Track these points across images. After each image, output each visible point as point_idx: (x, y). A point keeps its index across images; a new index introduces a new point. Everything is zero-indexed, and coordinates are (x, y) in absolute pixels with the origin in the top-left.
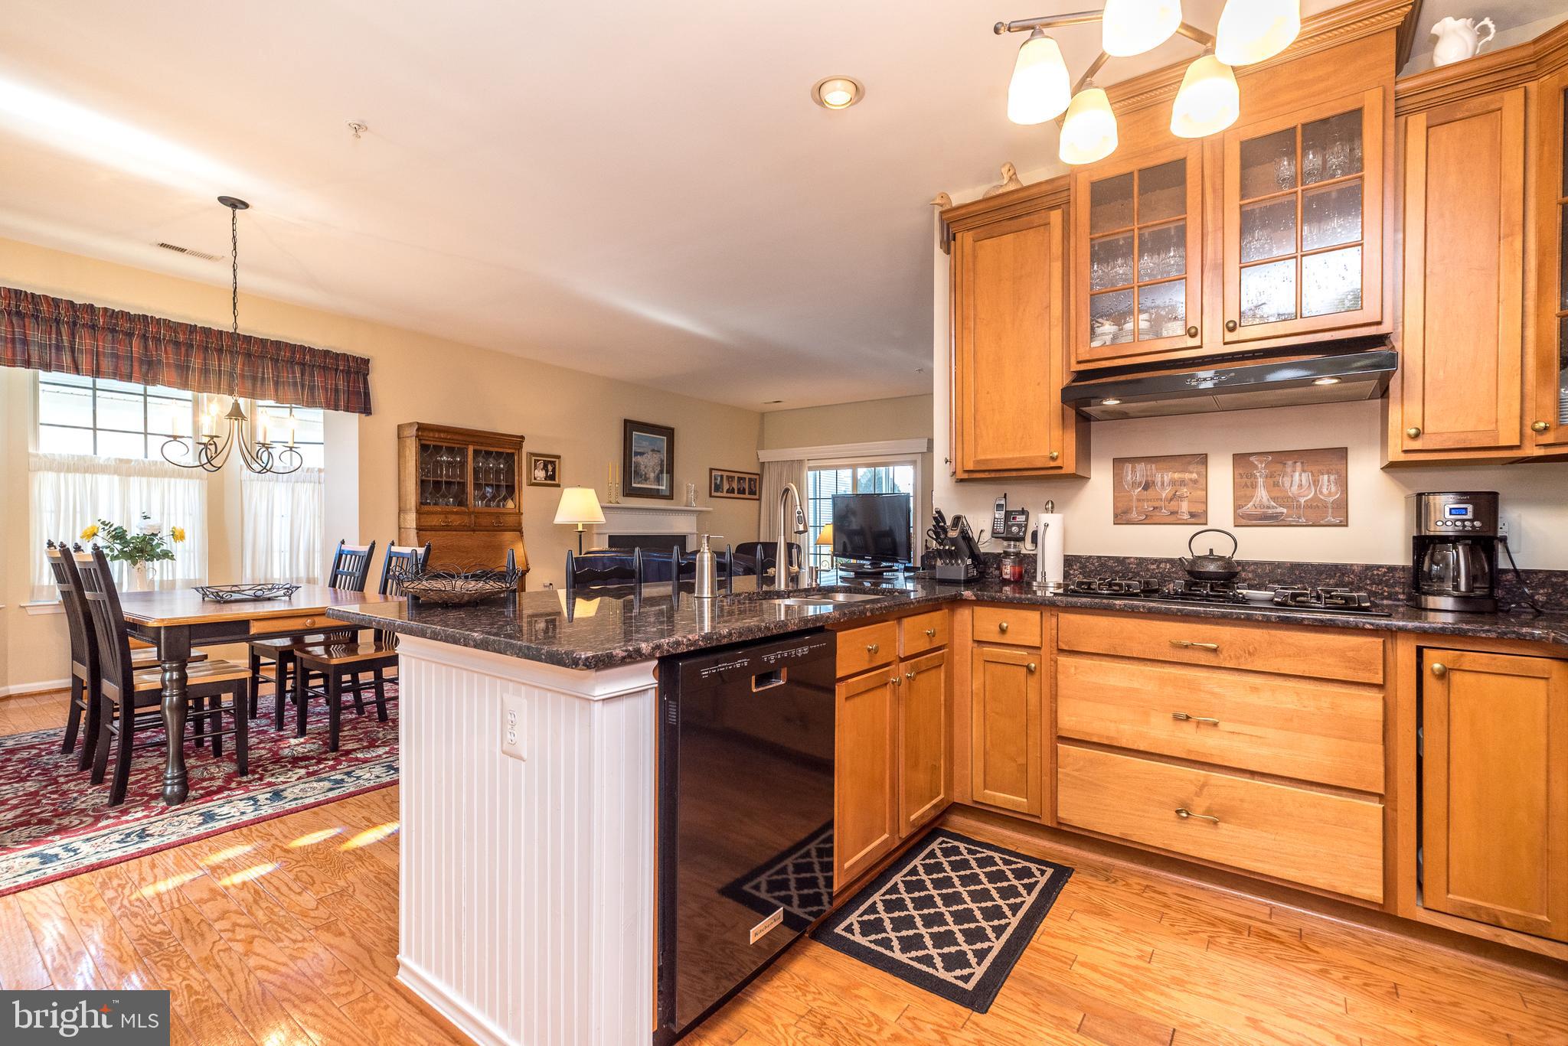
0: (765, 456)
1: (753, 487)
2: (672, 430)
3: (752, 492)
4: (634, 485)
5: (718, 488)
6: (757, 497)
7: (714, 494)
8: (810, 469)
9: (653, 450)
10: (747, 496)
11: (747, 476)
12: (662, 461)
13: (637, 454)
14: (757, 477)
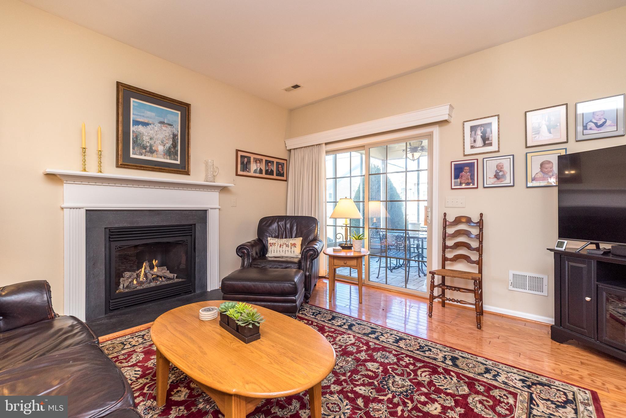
0: (292, 144)
1: (280, 169)
2: (188, 105)
3: (280, 174)
4: (132, 156)
5: (245, 166)
6: (284, 178)
7: (240, 172)
8: (327, 152)
9: (162, 123)
10: (275, 177)
11: (275, 161)
12: (175, 136)
13: (137, 123)
14: (284, 162)
